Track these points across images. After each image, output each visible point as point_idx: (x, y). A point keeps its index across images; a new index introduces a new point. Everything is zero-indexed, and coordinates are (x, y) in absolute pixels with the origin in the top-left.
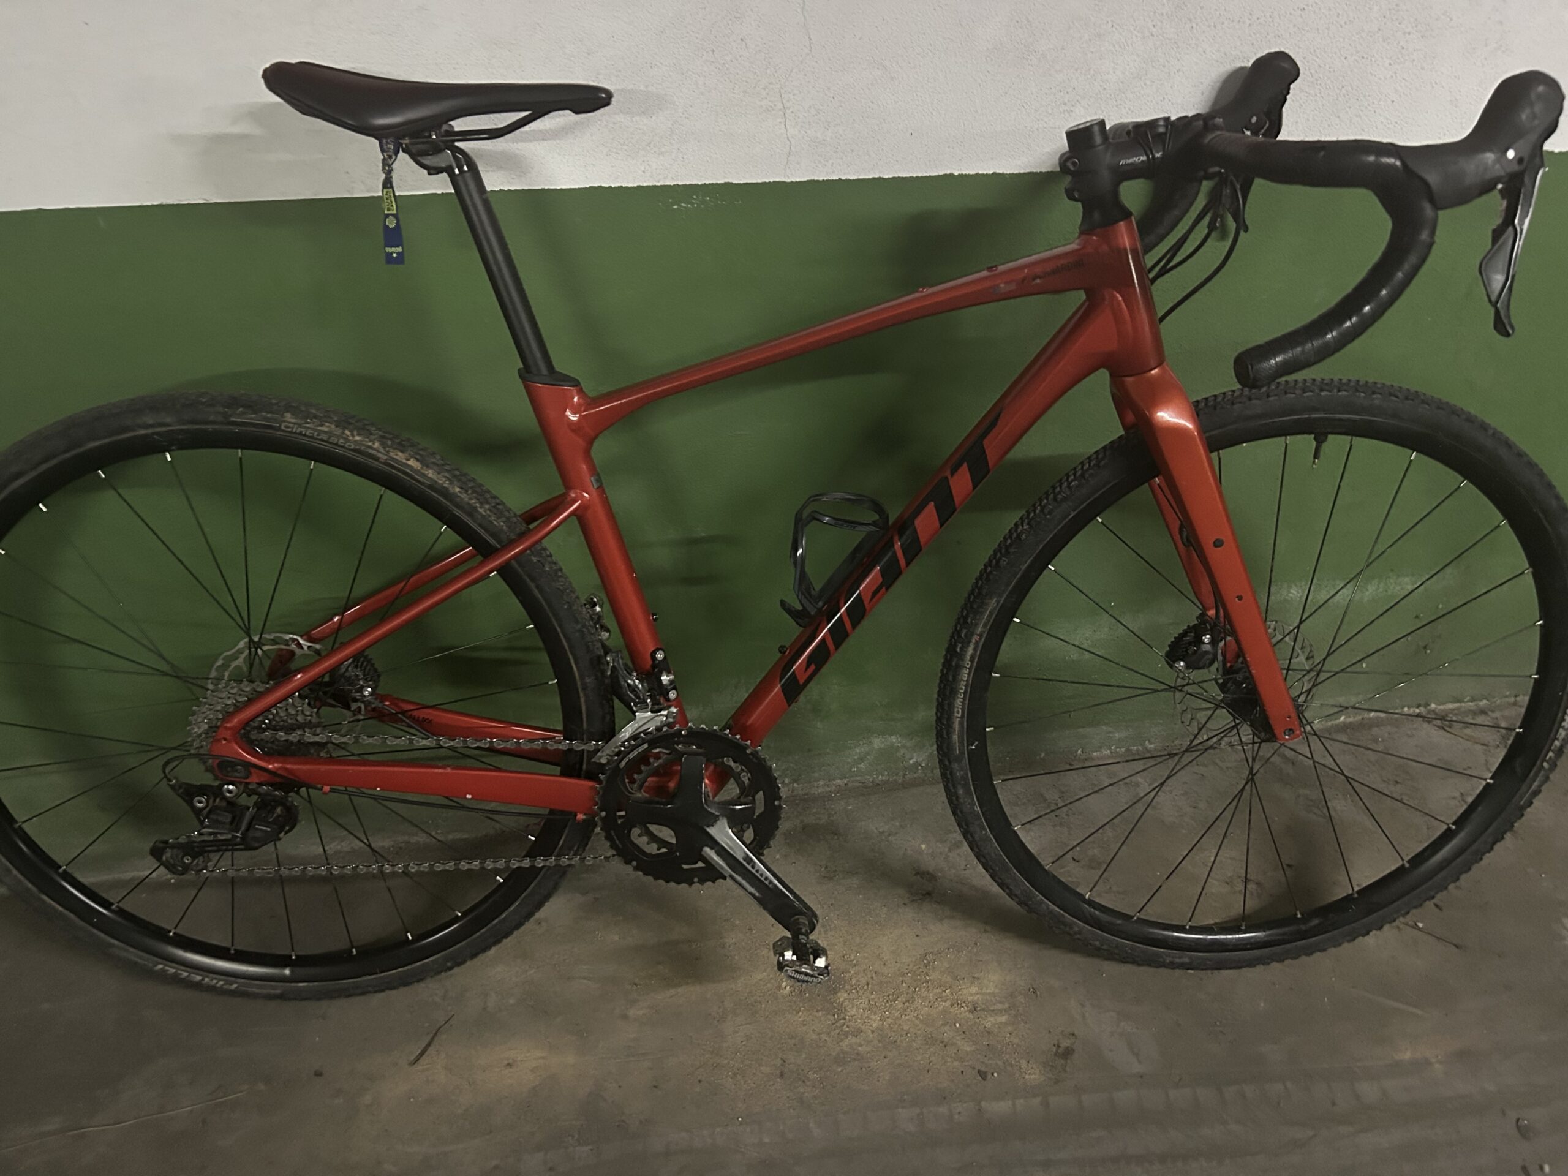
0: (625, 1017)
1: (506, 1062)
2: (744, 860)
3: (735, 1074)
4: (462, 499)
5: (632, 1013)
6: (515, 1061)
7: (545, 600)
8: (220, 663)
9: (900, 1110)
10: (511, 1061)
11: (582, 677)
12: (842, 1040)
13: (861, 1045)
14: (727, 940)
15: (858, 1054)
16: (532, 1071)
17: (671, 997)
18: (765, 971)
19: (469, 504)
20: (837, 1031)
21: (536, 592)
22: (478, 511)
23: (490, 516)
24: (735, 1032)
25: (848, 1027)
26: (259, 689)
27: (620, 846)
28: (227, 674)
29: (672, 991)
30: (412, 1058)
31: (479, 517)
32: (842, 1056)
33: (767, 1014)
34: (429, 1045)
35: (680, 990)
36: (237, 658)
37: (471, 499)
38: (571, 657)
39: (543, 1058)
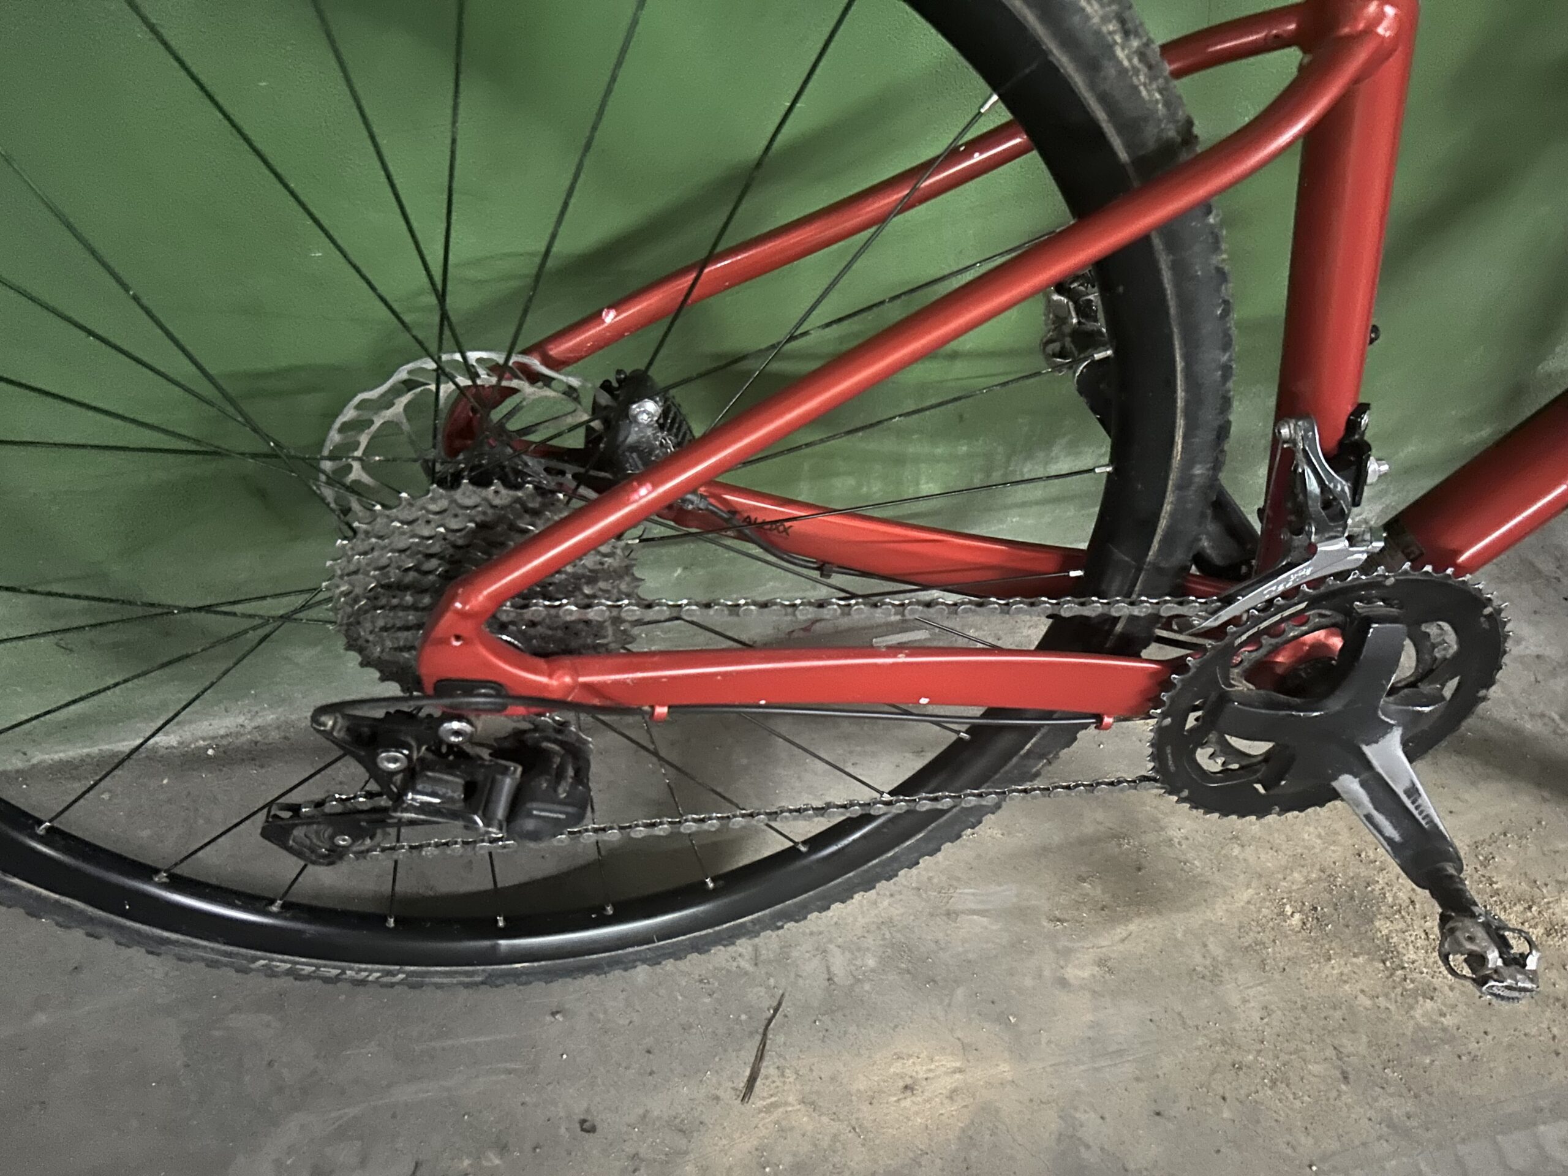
0: (1063, 983)
1: (901, 1084)
2: (1406, 792)
3: (1274, 1082)
4: (1088, 18)
5: (1072, 973)
6: (916, 1081)
7: (1180, 295)
8: (349, 414)
9: (1542, 1128)
10: (909, 1081)
11: (1189, 461)
12: (1411, 1007)
13: (1443, 1015)
14: (1171, 833)
15: (1444, 1030)
16: (951, 1098)
17: (1123, 941)
18: (1248, 886)
19: (1098, 33)
20: (1399, 990)
21: (1167, 277)
22: (1113, 57)
23: (1137, 72)
24: (1245, 1001)
25: (1412, 981)
26: (497, 502)
27: (1172, 768)
28: (364, 439)
29: (1120, 931)
30: (741, 1084)
31: (1112, 72)
32: (1421, 1034)
33: (1282, 964)
34: (760, 1057)
35: (1132, 927)
36: (391, 405)
37: (1105, 19)
38: (1180, 422)
39: (960, 1071)
